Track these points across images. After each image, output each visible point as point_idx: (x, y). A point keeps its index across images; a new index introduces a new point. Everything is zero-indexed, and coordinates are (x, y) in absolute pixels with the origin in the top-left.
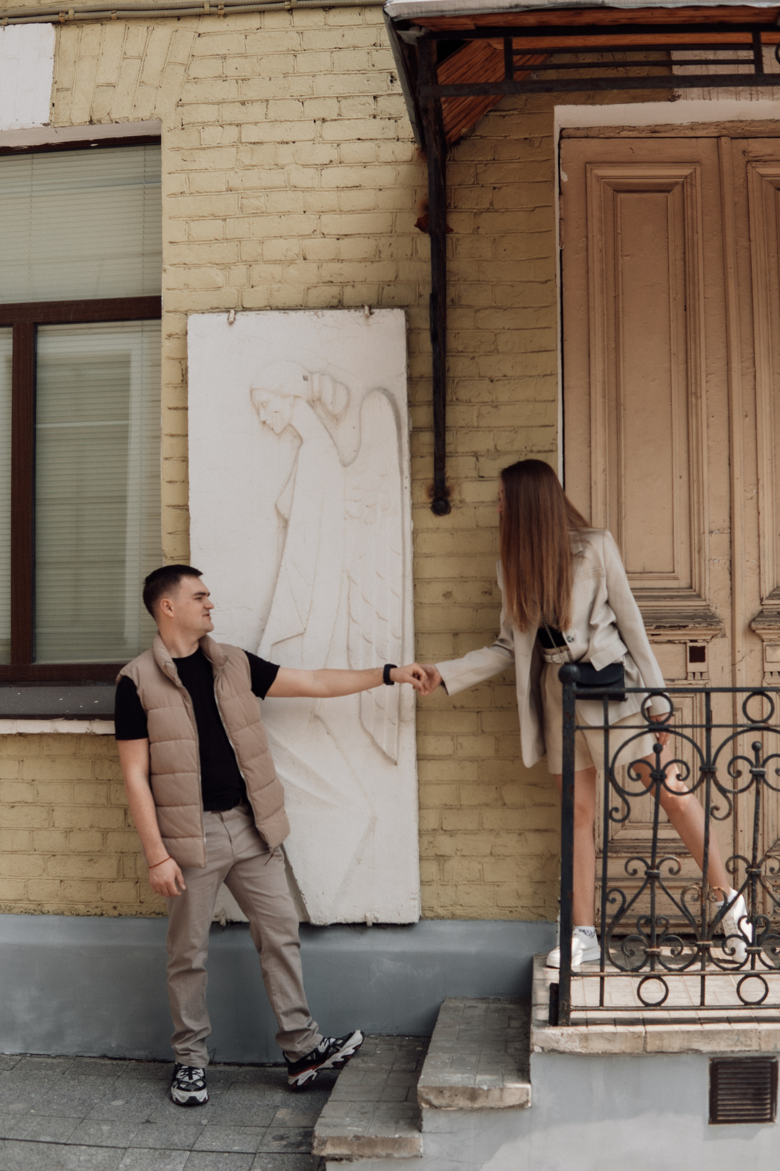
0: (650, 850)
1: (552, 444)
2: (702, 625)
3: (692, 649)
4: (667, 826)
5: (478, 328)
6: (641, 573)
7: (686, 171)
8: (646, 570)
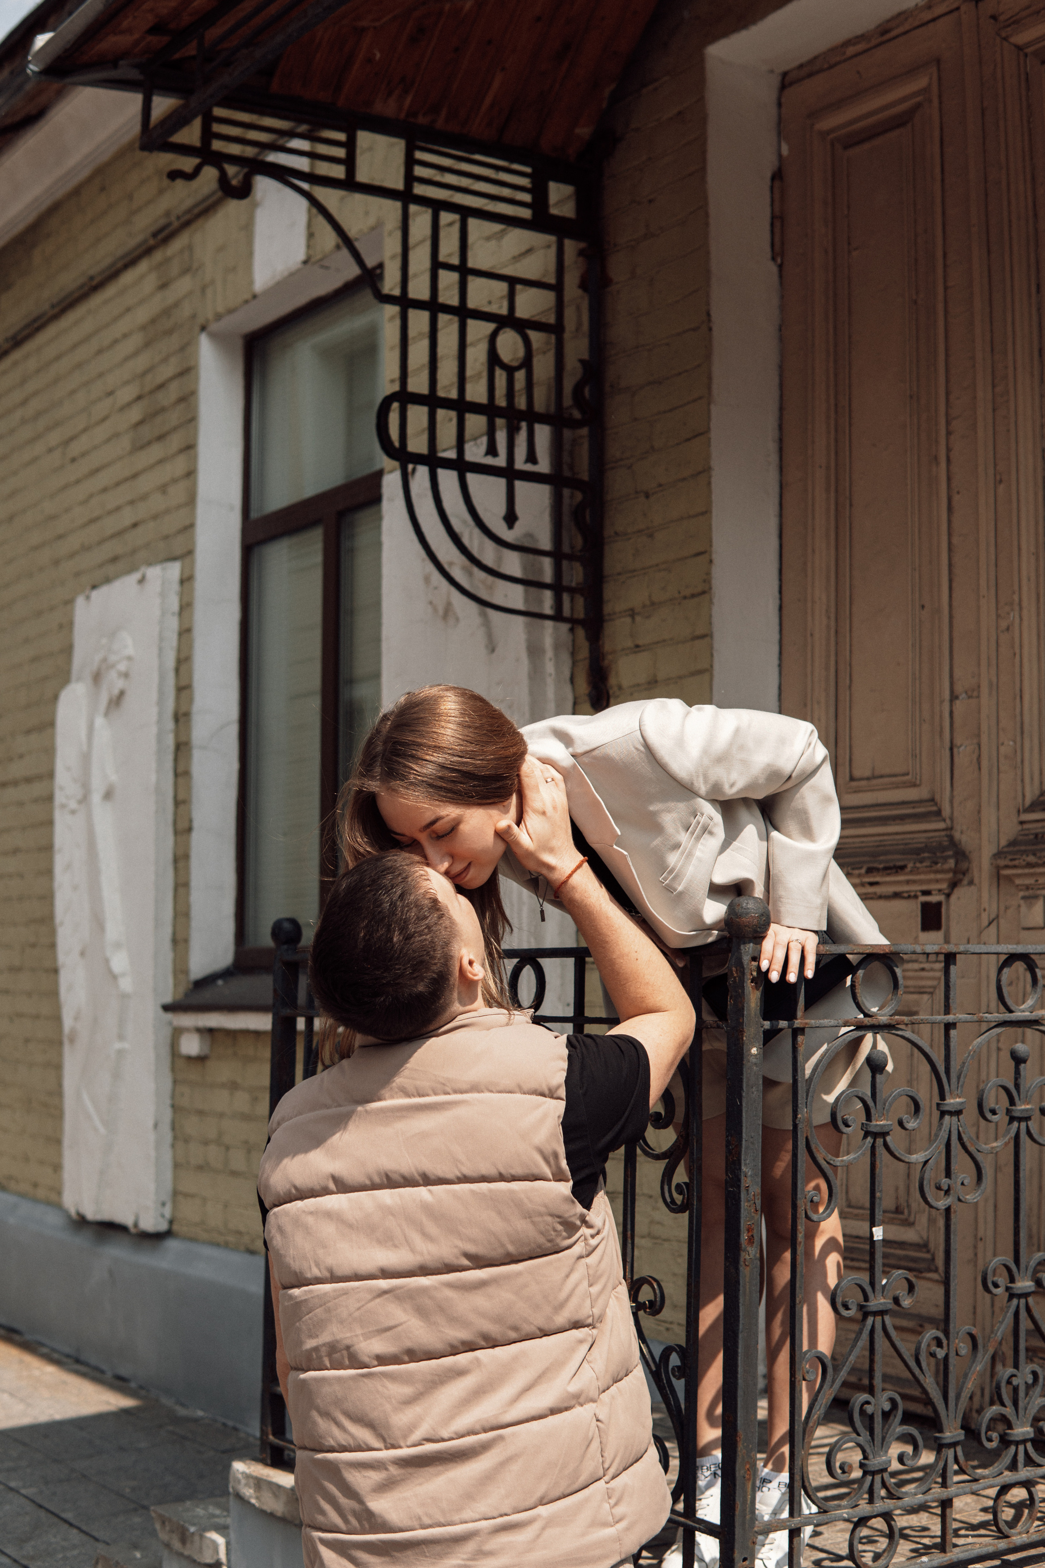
0: (867, 1258)
1: (705, 581)
2: (925, 864)
3: (925, 906)
4: (894, 1219)
5: (636, 419)
6: (868, 779)
7: (921, 82)
8: (877, 773)
